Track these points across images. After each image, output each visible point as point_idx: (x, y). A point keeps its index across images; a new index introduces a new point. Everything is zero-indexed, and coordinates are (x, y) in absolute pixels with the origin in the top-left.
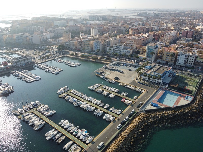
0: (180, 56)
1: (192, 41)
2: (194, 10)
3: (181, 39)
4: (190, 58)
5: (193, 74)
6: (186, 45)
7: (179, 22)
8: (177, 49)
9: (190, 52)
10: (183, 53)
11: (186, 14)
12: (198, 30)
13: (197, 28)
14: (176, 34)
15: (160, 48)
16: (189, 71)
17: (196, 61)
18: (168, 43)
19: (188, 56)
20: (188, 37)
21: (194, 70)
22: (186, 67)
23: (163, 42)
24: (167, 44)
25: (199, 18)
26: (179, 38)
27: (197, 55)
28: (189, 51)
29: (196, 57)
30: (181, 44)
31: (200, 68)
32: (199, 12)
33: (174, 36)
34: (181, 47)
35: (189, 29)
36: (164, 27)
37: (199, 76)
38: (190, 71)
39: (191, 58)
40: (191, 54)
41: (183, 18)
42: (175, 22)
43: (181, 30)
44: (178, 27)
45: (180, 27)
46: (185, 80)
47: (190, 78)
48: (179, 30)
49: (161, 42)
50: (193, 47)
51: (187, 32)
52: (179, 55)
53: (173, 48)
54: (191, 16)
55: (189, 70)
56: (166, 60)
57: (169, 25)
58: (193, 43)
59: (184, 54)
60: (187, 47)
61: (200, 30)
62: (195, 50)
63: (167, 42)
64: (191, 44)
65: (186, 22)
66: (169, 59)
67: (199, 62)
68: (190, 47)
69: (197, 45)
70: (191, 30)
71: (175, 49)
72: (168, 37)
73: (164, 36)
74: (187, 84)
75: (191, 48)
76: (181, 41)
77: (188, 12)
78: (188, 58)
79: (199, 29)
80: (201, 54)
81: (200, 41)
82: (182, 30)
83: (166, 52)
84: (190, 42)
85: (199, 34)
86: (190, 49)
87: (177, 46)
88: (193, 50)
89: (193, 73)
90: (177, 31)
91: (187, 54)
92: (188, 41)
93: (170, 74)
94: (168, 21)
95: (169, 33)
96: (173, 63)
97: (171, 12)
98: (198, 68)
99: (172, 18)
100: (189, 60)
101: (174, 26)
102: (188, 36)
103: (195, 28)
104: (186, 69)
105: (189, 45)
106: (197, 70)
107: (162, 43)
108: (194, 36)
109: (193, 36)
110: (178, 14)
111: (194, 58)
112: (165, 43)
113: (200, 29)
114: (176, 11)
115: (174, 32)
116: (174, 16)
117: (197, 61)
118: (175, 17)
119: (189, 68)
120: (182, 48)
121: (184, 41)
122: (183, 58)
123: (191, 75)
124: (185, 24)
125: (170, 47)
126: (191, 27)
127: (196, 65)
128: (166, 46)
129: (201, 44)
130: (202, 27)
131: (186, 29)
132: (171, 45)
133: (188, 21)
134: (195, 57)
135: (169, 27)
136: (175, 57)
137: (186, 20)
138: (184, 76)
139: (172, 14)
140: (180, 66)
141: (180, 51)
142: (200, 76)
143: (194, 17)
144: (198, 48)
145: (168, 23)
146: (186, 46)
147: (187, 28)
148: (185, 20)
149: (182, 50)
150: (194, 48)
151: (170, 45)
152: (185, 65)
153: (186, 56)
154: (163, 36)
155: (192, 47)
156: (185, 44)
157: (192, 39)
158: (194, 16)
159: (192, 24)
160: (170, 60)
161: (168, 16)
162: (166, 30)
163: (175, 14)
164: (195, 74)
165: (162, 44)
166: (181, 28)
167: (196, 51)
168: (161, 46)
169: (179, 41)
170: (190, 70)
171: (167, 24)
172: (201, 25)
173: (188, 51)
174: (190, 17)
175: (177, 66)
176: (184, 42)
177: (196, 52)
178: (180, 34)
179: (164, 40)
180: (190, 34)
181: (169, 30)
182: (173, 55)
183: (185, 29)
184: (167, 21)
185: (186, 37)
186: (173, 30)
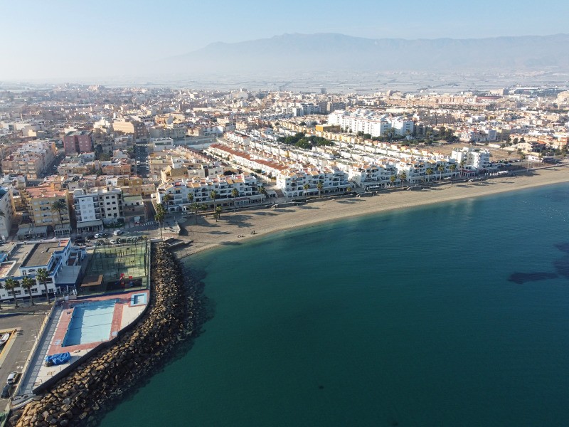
0: (81, 204)
1: (96, 159)
2: (73, 85)
3: (67, 157)
4: (106, 201)
5: (127, 238)
6: (85, 172)
7: (44, 115)
8: (65, 186)
9: (102, 187)
10: (85, 193)
11: (55, 93)
12: (99, 130)
13: (96, 125)
14: (48, 148)
15: (15, 194)
16: (115, 233)
17: (123, 205)
18: (35, 176)
19: (101, 198)
20: (83, 152)
21: (127, 227)
22: (105, 226)
23: (16, 176)
24: (33, 178)
25: (91, 102)
26: (60, 156)
27: (119, 189)
28: (98, 184)
29: (119, 196)
30: (70, 171)
31: (137, 219)
32: (87, 87)
33: (43, 154)
34: (74, 180)
35: (76, 130)
36: (4, 131)
37: (142, 239)
38: (118, 233)
39: (108, 201)
40: (105, 191)
41: (50, 104)
42: (34, 116)
43: (58, 135)
44: (46, 129)
45: (52, 127)
46: (114, 260)
47: (124, 249)
48: (51, 135)
49: (11, 176)
50: (104, 172)
51: (76, 137)
52: (76, 201)
53: (52, 186)
54: (70, 99)
55: (114, 230)
56: (44, 224)
57: (19, 126)
58: (100, 165)
59: (88, 194)
60: (90, 177)
61: (105, 130)
62: (111, 180)
63: (28, 173)
64: (98, 168)
65: (64, 115)
66: (54, 217)
67: (129, 207)
68: (96, 175)
69: (111, 167)
70: (83, 133)
71: (59, 186)
72: (29, 158)
73: (15, 158)
74: (122, 268)
75: (100, 177)
76: (69, 165)
77: (60, 89)
78: (102, 204)
79: (102, 129)
80: (128, 187)
81: (114, 158)
82: (62, 136)
83: (37, 200)
84: (92, 163)
85: (106, 139)
86: (98, 180)
87: (62, 179)
88: (107, 181)
89: (127, 235)
90: (48, 140)
91: (97, 194)
92: (87, 160)
93: (72, 257)
94: (10, 115)
95: (26, 147)
96: (69, 225)
97: (11, 91)
98: (133, 220)
99: (21, 106)
100: (106, 207)
101: (34, 128)
102: (81, 149)
103: (92, 127)
104: (106, 230)
105: (93, 171)
106: (132, 226)
107: (15, 179)
108: (95, 146)
109: (93, 146)
110: (34, 94)
111: (116, 200)
112: (26, 178)
113: (104, 127)
114: (26, 88)
115: (39, 143)
116: (23, 101)
117: (126, 205)
118: (29, 103)
119: (113, 226)
120: (77, 183)
121: (76, 162)
122: (90, 205)
123: (123, 241)
124: (63, 120)
125: (44, 184)
126: (81, 126)
127: (127, 214)
128: (30, 184)
129: (120, 162)
130: (107, 122)
131: (71, 133)
132: (45, 180)
133: (67, 111)
134: (116, 196)
135: (21, 132)
136: (67, 207)
137: (62, 109)
138: (108, 250)
139: (17, 94)
140: (91, 228)
141: (76, 190)
142: (144, 236)
143: (79, 100)
144: (115, 174)
145: (12, 120)
146: (87, 174)
147: (71, 129)
148: (58, 109)
149: (80, 186)
150: (107, 176)
151: (41, 180)
152: (101, 223)
153: (96, 199)
154: (12, 157)
155: (102, 173)
156: (82, 170)
157: (93, 154)
158: (79, 97)
159: (81, 118)
160: (56, 220)
161: (7, 102)
162: (14, 140)
163: (24, 94)
164: (132, 236)
165: (15, 181)
166: (55, 131)
167: (115, 181)
168: (16, 189)
169: (64, 165)
170: (118, 231)
171: (12, 123)
172: (102, 118)
173: (96, 186)
174: (69, 101)
175: (81, 229)
176: (76, 164)
177: (116, 184)
178: (57, 145)
179: (18, 168)
180: (84, 143)
181: (23, 140)
182: (59, 205)
183: (66, 131)
184: (8, 116)
185: (78, 151)
186: (34, 138)
